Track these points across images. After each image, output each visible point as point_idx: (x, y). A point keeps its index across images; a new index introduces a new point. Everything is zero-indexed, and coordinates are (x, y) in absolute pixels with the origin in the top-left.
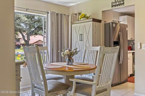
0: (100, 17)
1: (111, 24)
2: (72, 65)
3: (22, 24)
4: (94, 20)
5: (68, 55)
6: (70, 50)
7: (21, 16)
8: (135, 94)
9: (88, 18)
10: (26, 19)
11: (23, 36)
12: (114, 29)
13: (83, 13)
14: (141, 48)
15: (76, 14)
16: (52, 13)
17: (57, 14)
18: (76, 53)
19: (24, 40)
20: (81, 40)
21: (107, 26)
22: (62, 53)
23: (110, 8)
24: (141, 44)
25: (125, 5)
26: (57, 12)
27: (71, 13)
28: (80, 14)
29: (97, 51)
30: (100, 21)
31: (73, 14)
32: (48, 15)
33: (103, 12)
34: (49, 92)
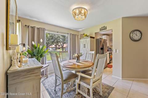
0: (94, 36)
1: (99, 39)
2: (79, 62)
3: (61, 39)
4: (91, 37)
5: (77, 57)
6: (78, 54)
7: (60, 36)
8: (113, 76)
9: (88, 36)
10: (62, 37)
11: (61, 44)
12: (101, 41)
13: (86, 34)
14: (116, 52)
15: (82, 34)
16: (71, 34)
17: (73, 35)
18: (82, 55)
19: (61, 46)
20: (85, 47)
21: (97, 40)
22: (74, 55)
23: (99, 31)
24: (116, 50)
25: (107, 29)
26: (73, 34)
27: (80, 34)
28: (84, 34)
29: (93, 54)
30: (94, 38)
31: (81, 34)
32: (68, 35)
33: (95, 33)
34: (64, 81)
